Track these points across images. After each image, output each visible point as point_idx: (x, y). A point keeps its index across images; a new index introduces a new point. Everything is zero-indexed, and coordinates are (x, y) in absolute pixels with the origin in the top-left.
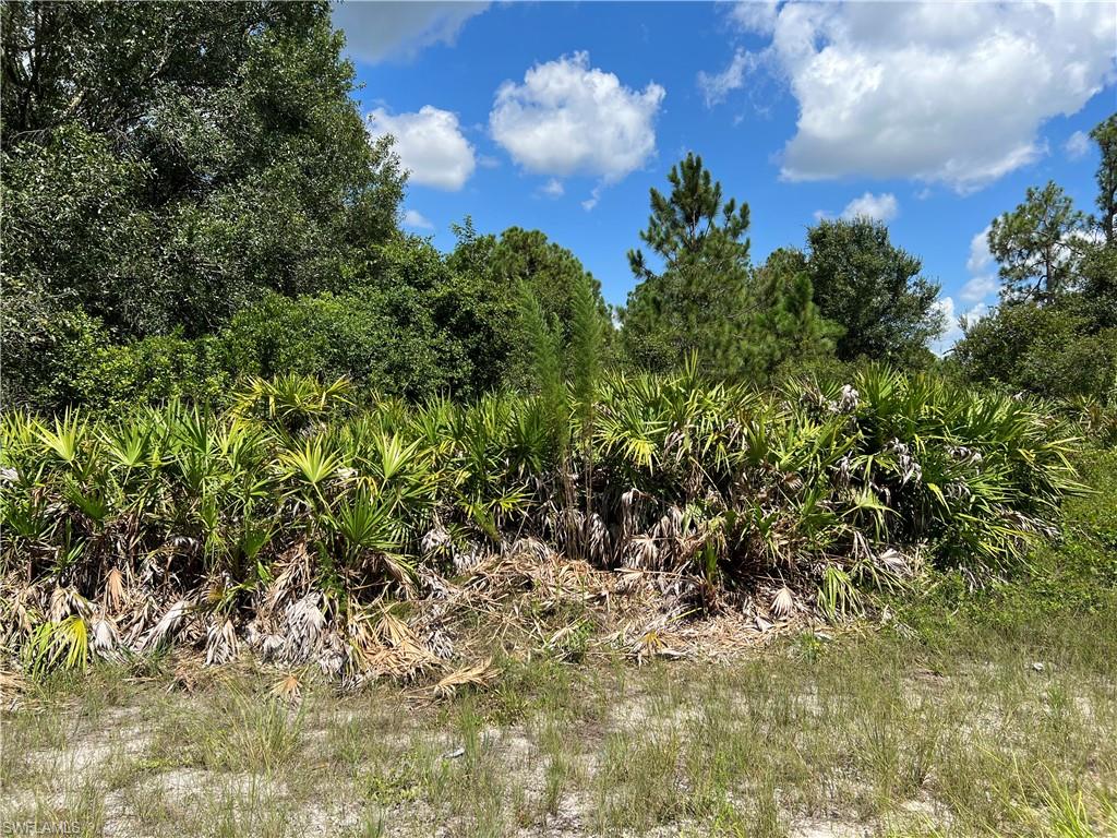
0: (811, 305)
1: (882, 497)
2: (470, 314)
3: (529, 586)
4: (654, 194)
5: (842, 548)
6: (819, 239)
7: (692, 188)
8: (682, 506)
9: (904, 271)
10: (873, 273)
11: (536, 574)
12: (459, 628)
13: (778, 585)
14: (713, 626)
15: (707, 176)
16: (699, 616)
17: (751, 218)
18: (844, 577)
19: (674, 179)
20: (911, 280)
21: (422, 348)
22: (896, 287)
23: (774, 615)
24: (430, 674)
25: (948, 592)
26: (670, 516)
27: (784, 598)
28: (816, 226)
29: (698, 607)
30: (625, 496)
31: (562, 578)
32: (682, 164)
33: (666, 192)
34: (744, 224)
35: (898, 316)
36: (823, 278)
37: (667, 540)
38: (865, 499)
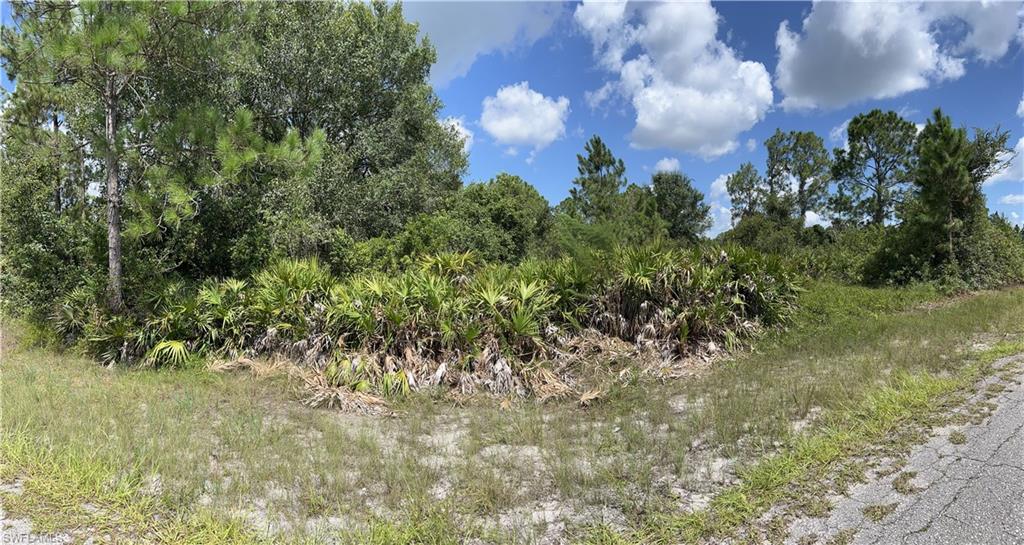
0: (656, 213)
1: (742, 298)
2: (511, 217)
3: (600, 351)
4: (579, 157)
5: (731, 322)
6: (658, 180)
7: (598, 153)
8: (662, 309)
9: (697, 198)
10: (684, 198)
11: (601, 345)
12: (573, 373)
13: (709, 341)
14: (685, 362)
15: (604, 146)
16: (679, 358)
17: (625, 165)
18: (733, 334)
19: (588, 149)
20: (699, 203)
21: (491, 234)
22: (693, 205)
23: (709, 354)
24: (572, 397)
25: (770, 335)
26: (658, 313)
27: (712, 346)
28: (656, 173)
29: (678, 354)
30: (642, 305)
31: (614, 347)
32: (591, 141)
33: (586, 155)
34: (623, 170)
35: (694, 219)
36: (661, 199)
37: (659, 325)
38: (736, 300)
